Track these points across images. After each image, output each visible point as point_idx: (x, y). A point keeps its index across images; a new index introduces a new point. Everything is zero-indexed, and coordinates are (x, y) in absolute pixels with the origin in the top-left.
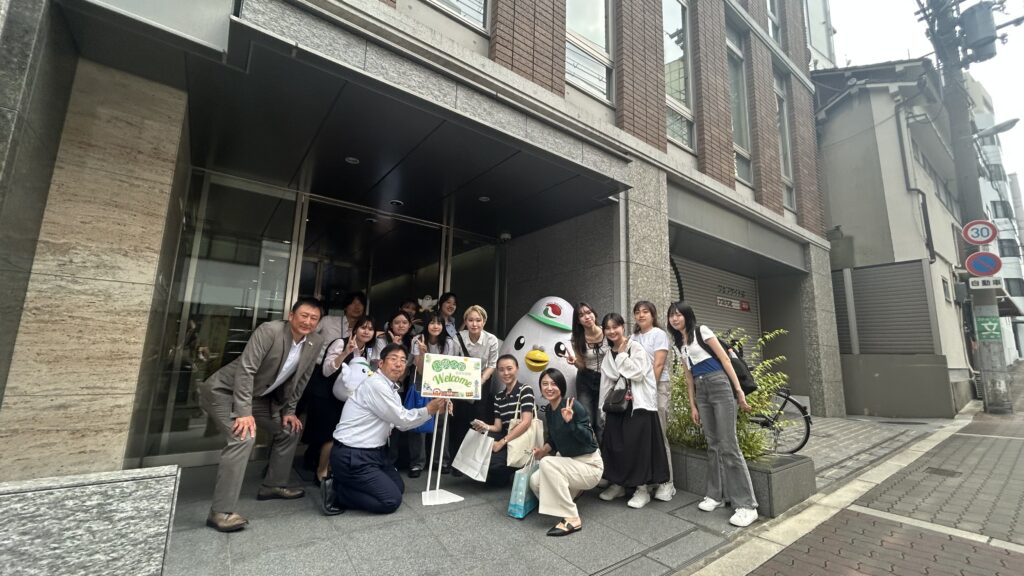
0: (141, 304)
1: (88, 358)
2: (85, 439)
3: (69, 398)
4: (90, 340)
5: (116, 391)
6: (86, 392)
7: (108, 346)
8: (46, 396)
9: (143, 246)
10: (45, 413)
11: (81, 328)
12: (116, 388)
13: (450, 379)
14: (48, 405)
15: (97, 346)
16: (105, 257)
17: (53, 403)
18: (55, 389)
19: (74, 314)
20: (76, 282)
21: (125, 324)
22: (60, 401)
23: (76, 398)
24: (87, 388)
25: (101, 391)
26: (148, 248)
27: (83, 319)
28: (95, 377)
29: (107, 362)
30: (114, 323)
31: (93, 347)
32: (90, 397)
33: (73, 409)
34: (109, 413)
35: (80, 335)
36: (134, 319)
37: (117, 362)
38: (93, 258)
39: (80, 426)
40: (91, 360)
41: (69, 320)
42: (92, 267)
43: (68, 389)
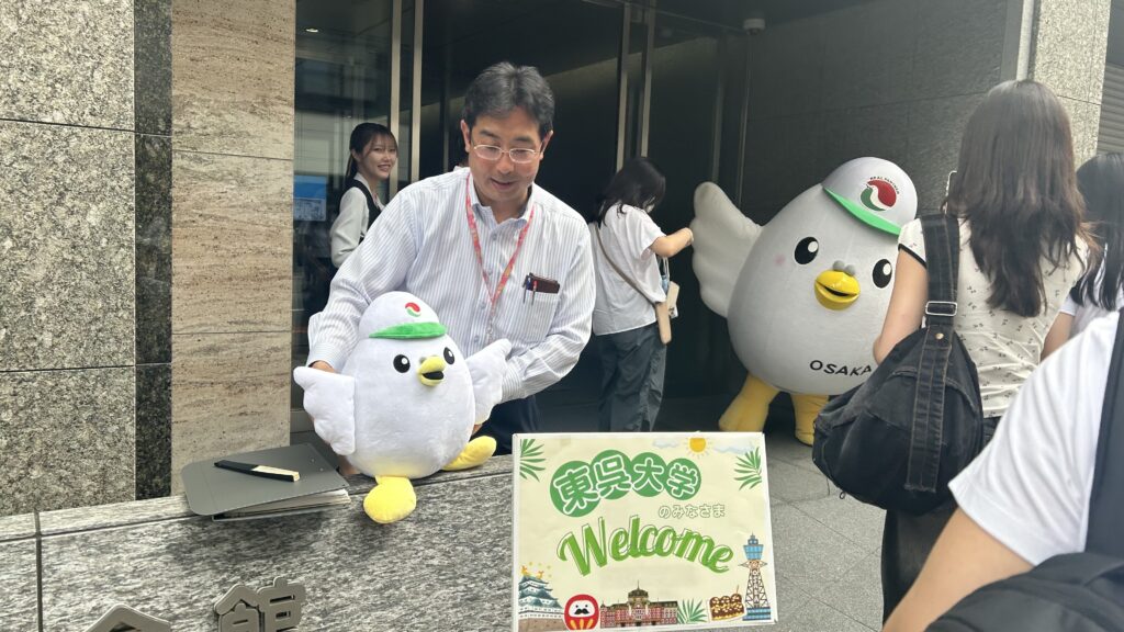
0: (282, 193)
1: (230, 279)
2: (245, 396)
3: (217, 337)
4: (229, 250)
5: (268, 328)
6: (236, 328)
7: (251, 261)
8: (192, 334)
9: (272, 94)
10: (194, 358)
11: (218, 233)
12: (269, 323)
13: (636, 542)
14: (196, 347)
15: (240, 259)
16: (228, 117)
17: (202, 344)
18: (201, 325)
19: (206, 212)
20: (200, 160)
21: (267, 225)
22: (209, 341)
23: (225, 336)
24: (236, 323)
25: (252, 327)
26: (279, 98)
27: (217, 219)
28: (243, 307)
29: (254, 285)
30: (254, 224)
31: (233, 262)
32: (241, 335)
33: (224, 353)
34: (267, 359)
35: (217, 243)
36: (277, 217)
37: (264, 284)
38: (213, 119)
39: (236, 377)
40: (234, 281)
41: (200, 220)
42: (215, 134)
43: (215, 325)
